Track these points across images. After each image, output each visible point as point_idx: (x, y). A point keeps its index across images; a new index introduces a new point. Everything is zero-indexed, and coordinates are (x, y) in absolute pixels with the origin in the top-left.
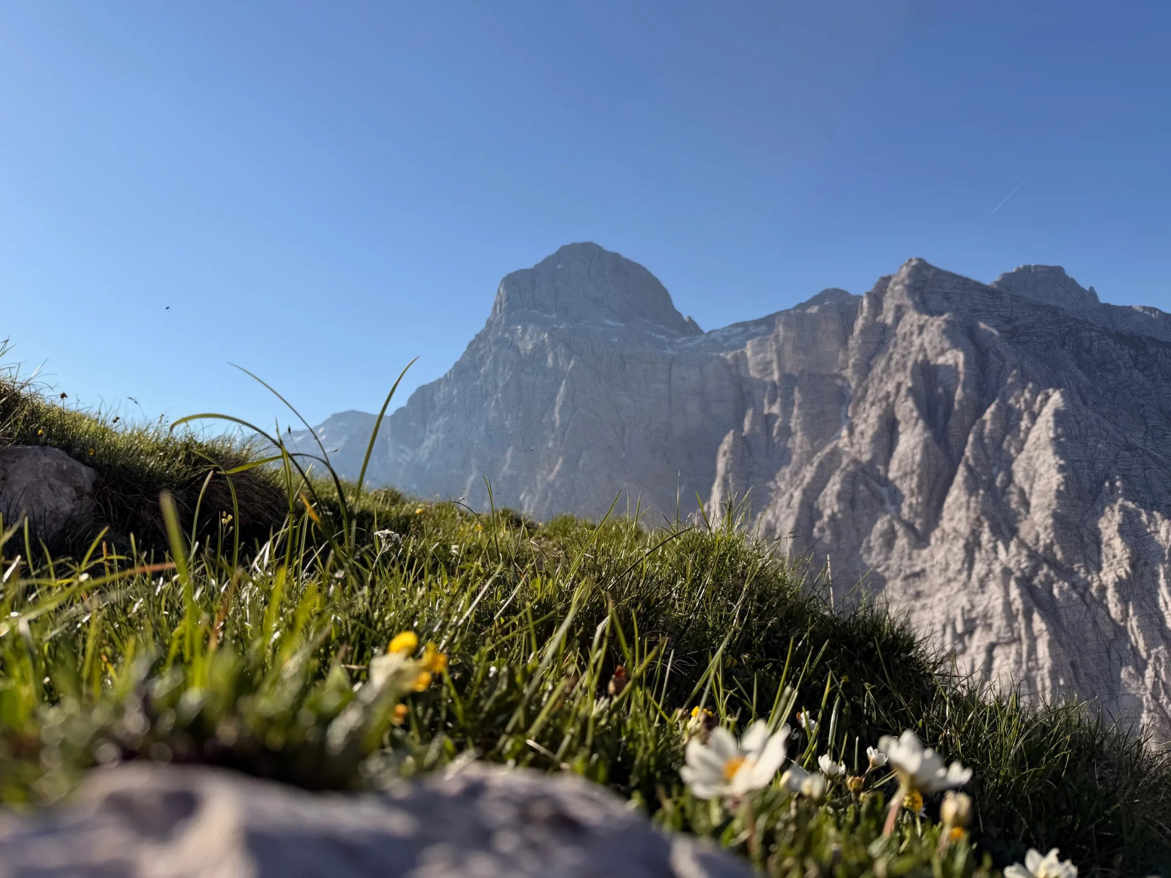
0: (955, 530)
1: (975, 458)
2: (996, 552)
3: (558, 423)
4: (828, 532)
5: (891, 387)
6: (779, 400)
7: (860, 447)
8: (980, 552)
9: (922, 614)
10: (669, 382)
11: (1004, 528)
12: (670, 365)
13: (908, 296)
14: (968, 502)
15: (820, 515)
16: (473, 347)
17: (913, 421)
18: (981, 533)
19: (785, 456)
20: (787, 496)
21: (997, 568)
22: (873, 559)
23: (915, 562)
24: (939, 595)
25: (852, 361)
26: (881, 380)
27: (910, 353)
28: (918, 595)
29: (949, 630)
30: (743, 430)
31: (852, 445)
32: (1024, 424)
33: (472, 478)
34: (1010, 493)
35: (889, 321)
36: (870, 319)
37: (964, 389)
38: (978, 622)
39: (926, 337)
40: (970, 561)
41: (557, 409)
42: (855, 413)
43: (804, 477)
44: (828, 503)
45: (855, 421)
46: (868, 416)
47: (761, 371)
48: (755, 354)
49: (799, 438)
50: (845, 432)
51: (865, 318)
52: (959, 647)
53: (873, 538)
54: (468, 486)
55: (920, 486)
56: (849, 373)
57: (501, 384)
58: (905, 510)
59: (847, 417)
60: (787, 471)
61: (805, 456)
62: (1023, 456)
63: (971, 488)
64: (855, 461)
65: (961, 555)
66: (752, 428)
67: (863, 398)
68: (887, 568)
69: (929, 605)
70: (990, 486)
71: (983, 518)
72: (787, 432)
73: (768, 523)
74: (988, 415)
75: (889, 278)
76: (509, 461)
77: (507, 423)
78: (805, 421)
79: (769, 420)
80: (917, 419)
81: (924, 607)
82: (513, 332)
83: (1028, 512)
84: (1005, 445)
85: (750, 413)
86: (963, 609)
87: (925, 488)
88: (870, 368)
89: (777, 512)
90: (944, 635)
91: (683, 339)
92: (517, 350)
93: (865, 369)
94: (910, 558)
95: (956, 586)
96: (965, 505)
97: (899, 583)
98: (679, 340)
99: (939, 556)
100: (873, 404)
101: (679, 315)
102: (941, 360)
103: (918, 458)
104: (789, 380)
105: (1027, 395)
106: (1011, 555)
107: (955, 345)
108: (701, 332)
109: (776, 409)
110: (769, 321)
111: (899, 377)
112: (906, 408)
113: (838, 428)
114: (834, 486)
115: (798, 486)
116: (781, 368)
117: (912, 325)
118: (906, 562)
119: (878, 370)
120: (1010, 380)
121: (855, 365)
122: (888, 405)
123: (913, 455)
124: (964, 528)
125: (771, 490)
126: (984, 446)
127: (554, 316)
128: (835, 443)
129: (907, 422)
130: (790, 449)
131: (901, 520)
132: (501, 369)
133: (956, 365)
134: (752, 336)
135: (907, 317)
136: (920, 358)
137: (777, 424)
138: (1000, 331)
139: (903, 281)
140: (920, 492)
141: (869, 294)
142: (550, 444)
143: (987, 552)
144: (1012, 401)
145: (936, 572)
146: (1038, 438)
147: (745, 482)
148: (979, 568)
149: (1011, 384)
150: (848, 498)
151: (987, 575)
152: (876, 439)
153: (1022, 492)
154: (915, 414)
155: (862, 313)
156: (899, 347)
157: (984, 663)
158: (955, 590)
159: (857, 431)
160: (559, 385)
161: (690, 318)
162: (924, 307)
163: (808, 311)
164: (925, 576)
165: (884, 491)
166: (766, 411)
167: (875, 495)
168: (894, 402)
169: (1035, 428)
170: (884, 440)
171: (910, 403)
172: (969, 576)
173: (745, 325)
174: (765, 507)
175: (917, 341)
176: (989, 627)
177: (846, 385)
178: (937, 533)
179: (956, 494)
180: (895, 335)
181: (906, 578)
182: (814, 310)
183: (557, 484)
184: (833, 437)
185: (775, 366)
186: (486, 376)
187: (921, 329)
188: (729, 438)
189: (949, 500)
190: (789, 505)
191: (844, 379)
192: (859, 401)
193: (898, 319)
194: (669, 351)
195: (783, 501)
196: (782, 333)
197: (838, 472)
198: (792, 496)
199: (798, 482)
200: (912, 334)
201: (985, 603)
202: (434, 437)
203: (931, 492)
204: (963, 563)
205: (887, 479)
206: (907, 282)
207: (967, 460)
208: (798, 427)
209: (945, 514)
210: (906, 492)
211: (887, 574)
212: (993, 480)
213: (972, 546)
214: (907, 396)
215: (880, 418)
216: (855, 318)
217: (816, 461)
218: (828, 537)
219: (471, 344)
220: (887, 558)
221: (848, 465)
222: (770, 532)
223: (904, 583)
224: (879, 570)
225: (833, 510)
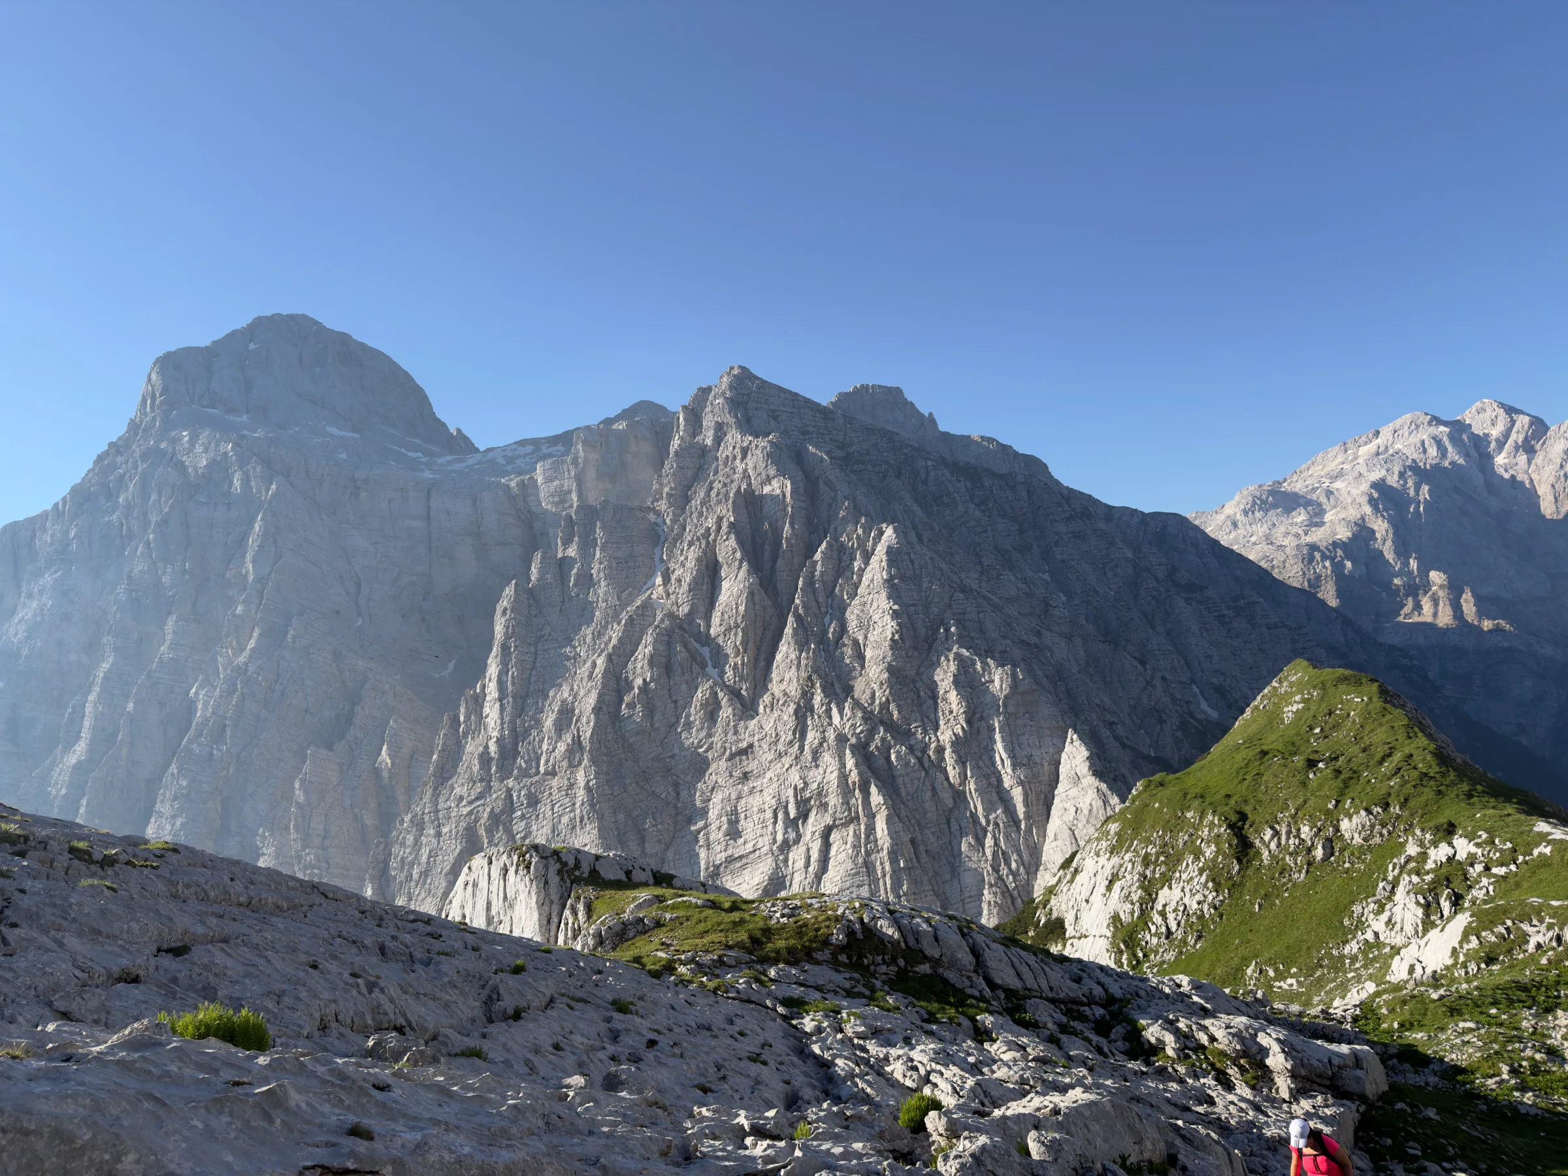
0: (785, 694)
1: (806, 606)
2: (830, 717)
3: (251, 578)
4: (639, 708)
5: (711, 522)
6: (576, 539)
7: (677, 598)
8: (812, 715)
9: (750, 799)
10: (428, 518)
11: (838, 690)
12: (429, 492)
13: (730, 413)
14: (799, 658)
15: (630, 687)
16: (105, 462)
17: (737, 563)
18: (813, 694)
19: (585, 613)
20: (588, 664)
21: (831, 735)
22: (692, 738)
23: (742, 737)
24: (769, 775)
25: (666, 490)
26: (701, 514)
27: (732, 481)
28: (746, 776)
29: (780, 816)
30: (529, 580)
31: (668, 595)
32: (856, 565)
33: (105, 666)
34: (845, 645)
35: (709, 442)
36: (688, 439)
37: (792, 525)
38: (812, 802)
39: (750, 461)
40: (801, 731)
41: (249, 557)
42: (671, 555)
43: (610, 638)
44: (639, 671)
45: (672, 565)
46: (686, 559)
47: (557, 504)
48: (548, 480)
49: (602, 588)
50: (659, 580)
51: (681, 438)
52: (792, 835)
53: (692, 710)
54: (99, 680)
55: (745, 642)
56: (662, 505)
57: (154, 518)
58: (729, 674)
59: (662, 560)
60: (588, 632)
61: (611, 612)
62: (856, 601)
63: (801, 645)
64: (671, 615)
65: (792, 723)
66: (542, 577)
67: (680, 536)
68: (710, 748)
69: (759, 788)
70: (822, 639)
71: (814, 677)
72: (587, 581)
73: (564, 701)
74: (818, 556)
75: (710, 389)
76: (169, 637)
77: (165, 579)
78: (610, 567)
79: (564, 565)
80: (741, 562)
81: (752, 791)
82: (174, 441)
83: (863, 667)
84: (837, 590)
85: (538, 557)
86: (796, 788)
87: (750, 645)
88: (688, 500)
89: (575, 687)
90: (775, 823)
91: (449, 458)
92: (181, 467)
93: (681, 500)
94: (736, 733)
95: (787, 761)
96: (796, 662)
97: (723, 764)
98: (440, 461)
99: (768, 726)
100: (690, 544)
101: (443, 425)
102: (767, 489)
103: (742, 608)
104: (589, 513)
105: (860, 531)
106: (845, 719)
107: (782, 472)
108: (477, 450)
109: (572, 552)
110: (565, 439)
111: (721, 510)
112: (727, 548)
113: (652, 575)
114: (645, 649)
115: (602, 651)
116: (580, 497)
117: (734, 447)
118: (731, 737)
119: (696, 502)
120: (842, 514)
121: (669, 496)
122: (708, 543)
123: (737, 608)
124: (794, 690)
125: (568, 659)
126: (814, 591)
127: (245, 418)
128: (649, 592)
129: (729, 566)
130: (591, 603)
131: (724, 686)
132: (154, 497)
133: (784, 496)
134: (544, 458)
135: (729, 437)
136: (744, 486)
137: (575, 571)
138: (831, 458)
139: (724, 393)
140: (745, 651)
141: (685, 408)
142: (240, 609)
143: (819, 717)
144: (844, 538)
145: (765, 747)
146: (872, 581)
147: (532, 649)
148: (812, 736)
149: (843, 519)
150: (663, 663)
151: (821, 744)
152: (694, 587)
153: (856, 642)
154: (738, 555)
155: (678, 432)
156: (721, 473)
157: (820, 851)
158: (787, 766)
159: (673, 577)
160: (251, 521)
161: (459, 430)
162: (748, 426)
163: (614, 427)
164: (752, 752)
165: (705, 652)
166: (560, 555)
167: (694, 656)
168: (715, 541)
169: (869, 568)
170: (705, 587)
171: (732, 542)
172: (802, 748)
173: (535, 442)
174: (559, 680)
175: (740, 466)
176: (824, 806)
177: (659, 521)
178: (767, 698)
179: (786, 650)
180: (717, 459)
181: (732, 757)
182: (621, 426)
183: (251, 669)
184: (645, 587)
185: (574, 497)
186: (129, 506)
187: (745, 452)
188: (509, 591)
189: (779, 657)
190: (590, 677)
191: (658, 513)
192: (675, 541)
193: (719, 439)
194: (427, 475)
195: (584, 671)
196: (582, 454)
197: (651, 630)
198: (594, 665)
199: (603, 646)
200: (735, 458)
201: (819, 779)
202: (35, 604)
203: (758, 649)
204: (794, 734)
205: (708, 635)
206: (728, 394)
207: (797, 608)
208: (602, 575)
209: (775, 675)
210: (729, 651)
211: (710, 755)
212: (825, 632)
213: (803, 712)
214: (728, 533)
215: (698, 560)
216: (670, 438)
217: (624, 617)
218: (639, 712)
219: (100, 458)
220: (709, 735)
221: (662, 620)
222: (566, 715)
223: (730, 764)
224: (701, 750)
225: (644, 680)
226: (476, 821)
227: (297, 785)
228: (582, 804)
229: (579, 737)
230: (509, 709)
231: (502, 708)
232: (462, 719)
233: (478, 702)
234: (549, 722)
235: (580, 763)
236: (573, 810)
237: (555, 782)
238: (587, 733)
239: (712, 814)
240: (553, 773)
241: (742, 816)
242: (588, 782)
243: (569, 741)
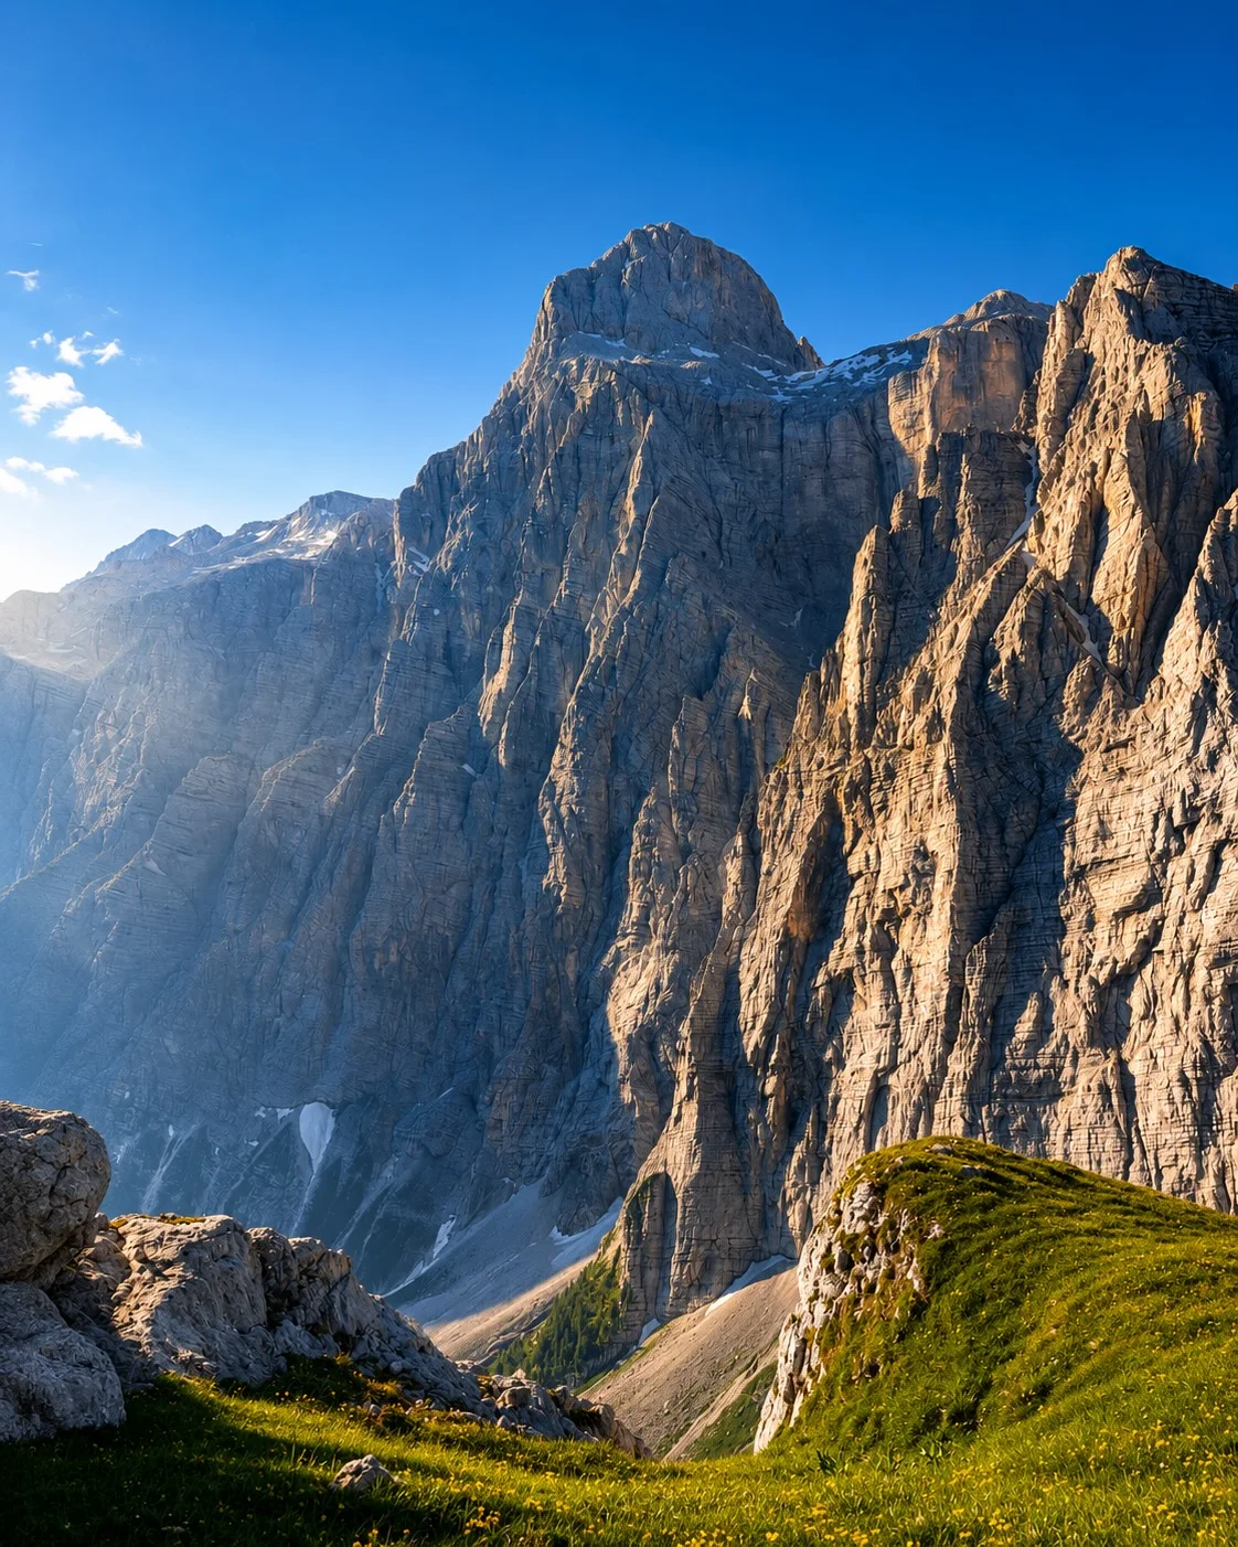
0: (1179, 681)
1: (1214, 571)
3: (632, 516)
4: (1005, 684)
5: (1100, 456)
6: (940, 476)
7: (1053, 553)
8: (1213, 710)
9: (1126, 799)
13: (1119, 310)
14: (1201, 637)
15: (996, 659)
17: (1128, 510)
18: (1215, 684)
19: (947, 566)
20: (951, 626)
22: (1064, 722)
23: (1121, 727)
24: (1151, 774)
26: (1082, 444)
27: (1123, 401)
28: (1122, 773)
29: (1162, 821)
30: (889, 526)
31: (1042, 549)
33: (517, 599)
38: (1203, 811)
39: (1147, 374)
40: (1196, 727)
41: (630, 493)
42: (1047, 498)
43: (974, 600)
44: (1007, 639)
45: (1047, 510)
46: (1066, 502)
49: (966, 537)
50: (1031, 529)
53: (1066, 692)
54: (513, 613)
55: (1134, 612)
56: (1038, 432)
58: (1112, 650)
59: (1033, 503)
60: (949, 591)
61: (976, 568)
63: (1206, 621)
64: (1046, 575)
65: (1186, 717)
66: (903, 524)
67: (1056, 475)
68: (1082, 737)
69: (1137, 788)
71: (1218, 662)
72: (950, 528)
73: (922, 670)
78: (976, 510)
79: (926, 507)
80: (1134, 508)
81: (1128, 791)
85: (900, 497)
86: (1183, 793)
87: (1140, 617)
88: (1066, 425)
89: (935, 654)
90: (1154, 830)
93: (1060, 426)
94: (1115, 721)
95: (1175, 761)
96: (1196, 642)
97: (1097, 756)
99: (1154, 718)
100: (1073, 483)
103: (1133, 571)
104: (953, 444)
108: (821, 364)
111: (1109, 440)
112: (1119, 491)
113: (1024, 522)
114: (1015, 613)
115: (966, 613)
116: (934, 421)
118: (1108, 727)
119: (1077, 429)
122: (1095, 484)
123: (1126, 568)
124: (1191, 676)
125: (928, 621)
126: (1224, 551)
128: (1020, 543)
129: (1118, 514)
130: (954, 556)
131: (1105, 665)
132: (549, 430)
136: (1138, 409)
137: (937, 515)
140: (1132, 623)
142: (623, 548)
143: (1220, 711)
145: (1149, 740)
147: (892, 608)
148: (1210, 735)
150: (1037, 634)
151: (1220, 746)
152: (1075, 539)
154: (1131, 500)
155: (1054, 333)
156: (1109, 390)
157: (1208, 866)
158: (1176, 766)
159: (1050, 526)
160: (632, 455)
161: (805, 341)
164: (1132, 747)
165: (1083, 621)
167: (1071, 628)
168: (1103, 480)
170: (1087, 541)
171: (1125, 483)
172: (1196, 747)
174: (918, 646)
176: (1217, 817)
177: (1033, 452)
178: (1155, 685)
179: (1185, 624)
181: (1107, 749)
183: (635, 611)
184: (1016, 537)
185: (926, 420)
186: (529, 440)
188: (870, 538)
189: (1173, 634)
190: (951, 644)
192: (1051, 479)
195: (943, 636)
197: (1022, 592)
198: (956, 629)
199: (966, 608)
201: (1214, 786)
203: (1148, 621)
204: (1188, 730)
205: (1089, 599)
207: (1201, 574)
208: (966, 520)
209: (1167, 655)
210: (1115, 623)
211: (1083, 745)
213: (1201, 705)
214: (1120, 471)
215: (1083, 505)
217: (991, 575)
218: (1005, 690)
220: (1083, 722)
221: (1037, 581)
222: (926, 684)
223: (1105, 756)
224: (1072, 738)
225: (1013, 651)
226: (836, 785)
227: (674, 730)
228: (941, 784)
229: (940, 710)
230: (867, 674)
231: (862, 673)
232: (823, 679)
233: (836, 664)
234: (908, 690)
235: (940, 739)
236: (931, 787)
237: (912, 757)
238: (948, 708)
239: (1081, 811)
240: (911, 748)
241: (1116, 817)
242: (948, 760)
243: (930, 714)
